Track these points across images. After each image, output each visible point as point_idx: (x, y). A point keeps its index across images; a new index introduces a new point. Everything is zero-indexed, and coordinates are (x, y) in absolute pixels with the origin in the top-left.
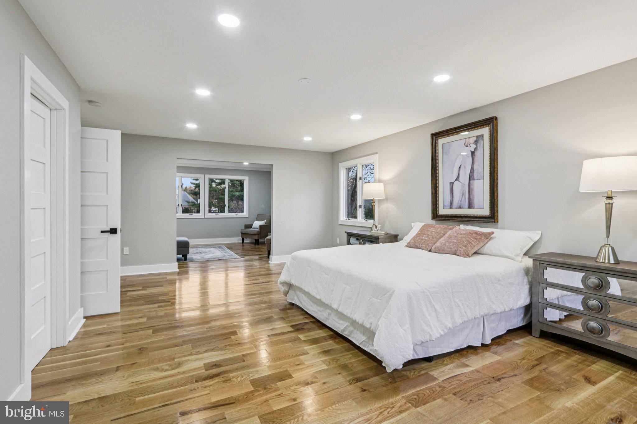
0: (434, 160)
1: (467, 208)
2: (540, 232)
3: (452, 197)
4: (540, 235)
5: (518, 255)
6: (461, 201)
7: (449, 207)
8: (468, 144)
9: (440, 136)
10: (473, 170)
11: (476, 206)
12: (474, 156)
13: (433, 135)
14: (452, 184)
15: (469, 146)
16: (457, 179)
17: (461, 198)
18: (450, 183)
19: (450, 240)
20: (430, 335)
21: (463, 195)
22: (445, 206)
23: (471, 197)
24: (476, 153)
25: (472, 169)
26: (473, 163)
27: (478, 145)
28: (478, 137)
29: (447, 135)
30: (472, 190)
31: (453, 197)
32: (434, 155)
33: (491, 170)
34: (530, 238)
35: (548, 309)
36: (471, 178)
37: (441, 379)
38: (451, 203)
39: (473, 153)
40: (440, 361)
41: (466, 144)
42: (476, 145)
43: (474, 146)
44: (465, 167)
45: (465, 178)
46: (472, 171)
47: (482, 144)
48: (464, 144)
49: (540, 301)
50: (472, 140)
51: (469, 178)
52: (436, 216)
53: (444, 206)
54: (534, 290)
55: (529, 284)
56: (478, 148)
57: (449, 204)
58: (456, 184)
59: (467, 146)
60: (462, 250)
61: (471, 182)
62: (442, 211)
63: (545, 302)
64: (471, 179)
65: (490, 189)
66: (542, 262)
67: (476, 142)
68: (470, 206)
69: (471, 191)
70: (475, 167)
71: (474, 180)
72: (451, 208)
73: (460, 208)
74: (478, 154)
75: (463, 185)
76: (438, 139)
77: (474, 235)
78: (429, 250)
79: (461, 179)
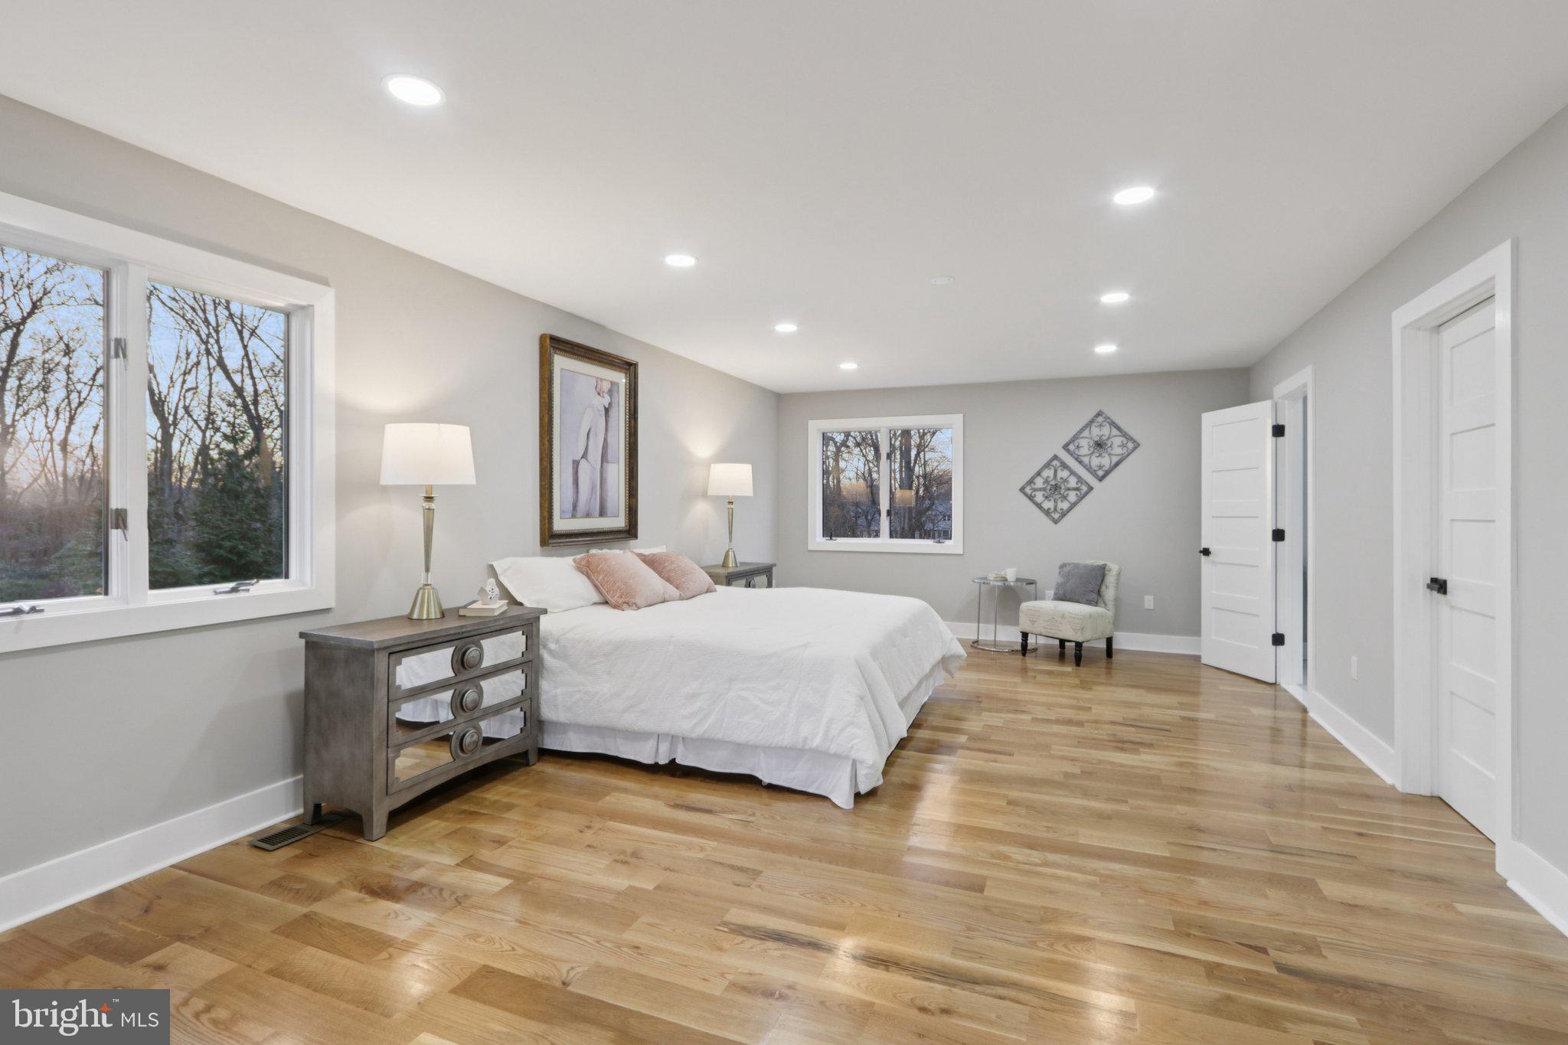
1: (597, 514)
3: (576, 490)
6: (589, 500)
7: (571, 515)
8: (601, 390)
9: (553, 349)
10: (607, 443)
11: (609, 513)
12: (607, 417)
13: (544, 337)
14: (576, 464)
15: (601, 394)
16: (584, 456)
17: (590, 494)
18: (574, 462)
21: (593, 489)
23: (604, 495)
25: (605, 440)
26: (606, 430)
28: (611, 384)
31: (577, 492)
33: (628, 450)
36: (604, 457)
38: (575, 506)
39: (606, 411)
41: (597, 389)
42: (610, 399)
43: (608, 399)
44: (596, 434)
45: (595, 455)
46: (605, 446)
48: (595, 388)
50: (605, 387)
51: (602, 457)
52: (547, 535)
53: (562, 512)
57: (572, 508)
58: (583, 463)
59: (598, 394)
61: (604, 464)
62: (560, 525)
64: (604, 460)
67: (610, 393)
68: (602, 511)
69: (603, 482)
71: (608, 462)
72: (574, 516)
73: (588, 515)
75: (593, 469)
76: (550, 353)
79: (590, 456)
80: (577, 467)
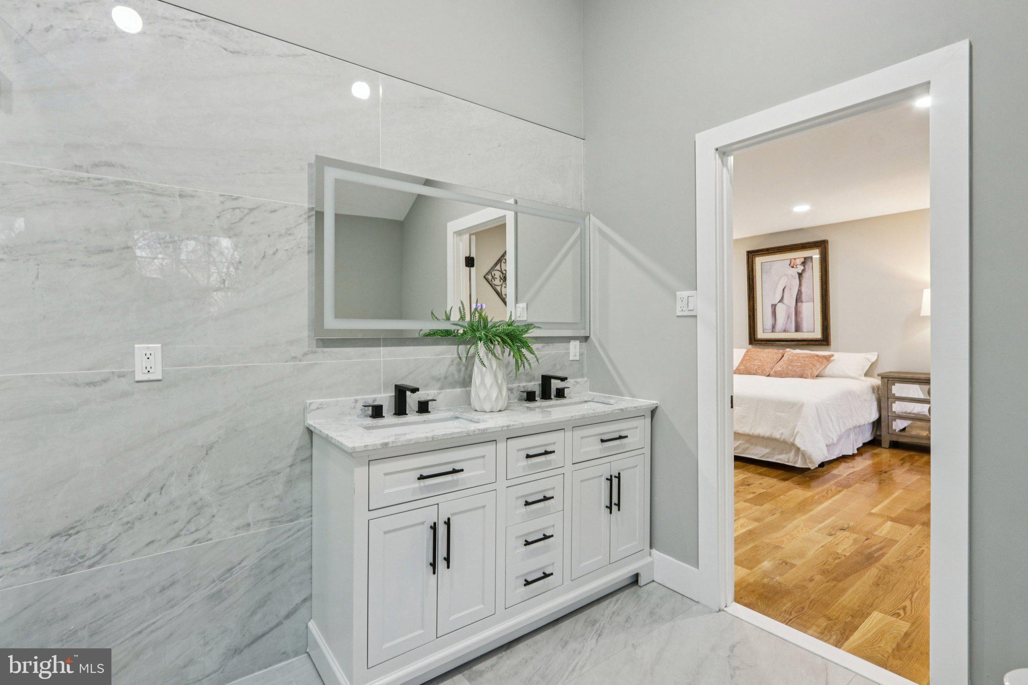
0: (751, 280)
1: (794, 331)
2: (877, 353)
3: (774, 320)
4: (877, 356)
5: (861, 376)
6: (786, 324)
7: (771, 331)
8: (794, 265)
9: (758, 255)
10: (801, 292)
11: (804, 329)
12: (801, 278)
13: (749, 253)
14: (774, 307)
15: (795, 266)
16: (781, 301)
17: (786, 321)
18: (772, 305)
19: (792, 364)
20: (833, 439)
21: (788, 318)
22: (766, 329)
23: (799, 320)
24: (803, 275)
25: (799, 291)
26: (800, 285)
27: (807, 266)
28: (805, 258)
29: (768, 253)
30: (800, 312)
31: (776, 320)
32: (751, 274)
33: (822, 293)
34: (867, 359)
35: (898, 420)
36: (799, 299)
37: (845, 475)
38: (774, 327)
39: (800, 275)
40: (829, 466)
41: (792, 265)
42: (804, 266)
43: (802, 268)
44: (790, 289)
45: (790, 300)
46: (799, 293)
47: (811, 266)
48: (790, 264)
49: (890, 415)
50: (799, 261)
51: (796, 300)
52: (753, 339)
53: (764, 329)
54: (882, 405)
55: (877, 401)
56: (807, 270)
57: (771, 327)
58: (780, 306)
59: (793, 267)
60: (809, 372)
61: (799, 304)
62: (760, 335)
63: (894, 415)
64: (798, 301)
65: (822, 312)
66: (890, 379)
67: (804, 263)
68: (798, 329)
69: (798, 313)
70: (803, 289)
72: (773, 331)
73: (785, 331)
74: (806, 275)
75: (788, 307)
76: (755, 257)
77: (816, 358)
78: (767, 375)
79: (785, 300)
80: (775, 309)
